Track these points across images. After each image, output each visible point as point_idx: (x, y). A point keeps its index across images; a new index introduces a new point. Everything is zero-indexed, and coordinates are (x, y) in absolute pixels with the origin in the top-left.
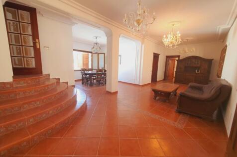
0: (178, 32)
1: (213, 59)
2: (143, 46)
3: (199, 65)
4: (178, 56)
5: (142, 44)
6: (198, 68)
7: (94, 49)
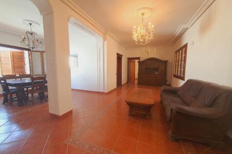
0: (150, 24)
1: (167, 61)
2: (105, 43)
3: (157, 67)
4: (139, 58)
5: (104, 41)
6: (157, 69)
7: (27, 42)
